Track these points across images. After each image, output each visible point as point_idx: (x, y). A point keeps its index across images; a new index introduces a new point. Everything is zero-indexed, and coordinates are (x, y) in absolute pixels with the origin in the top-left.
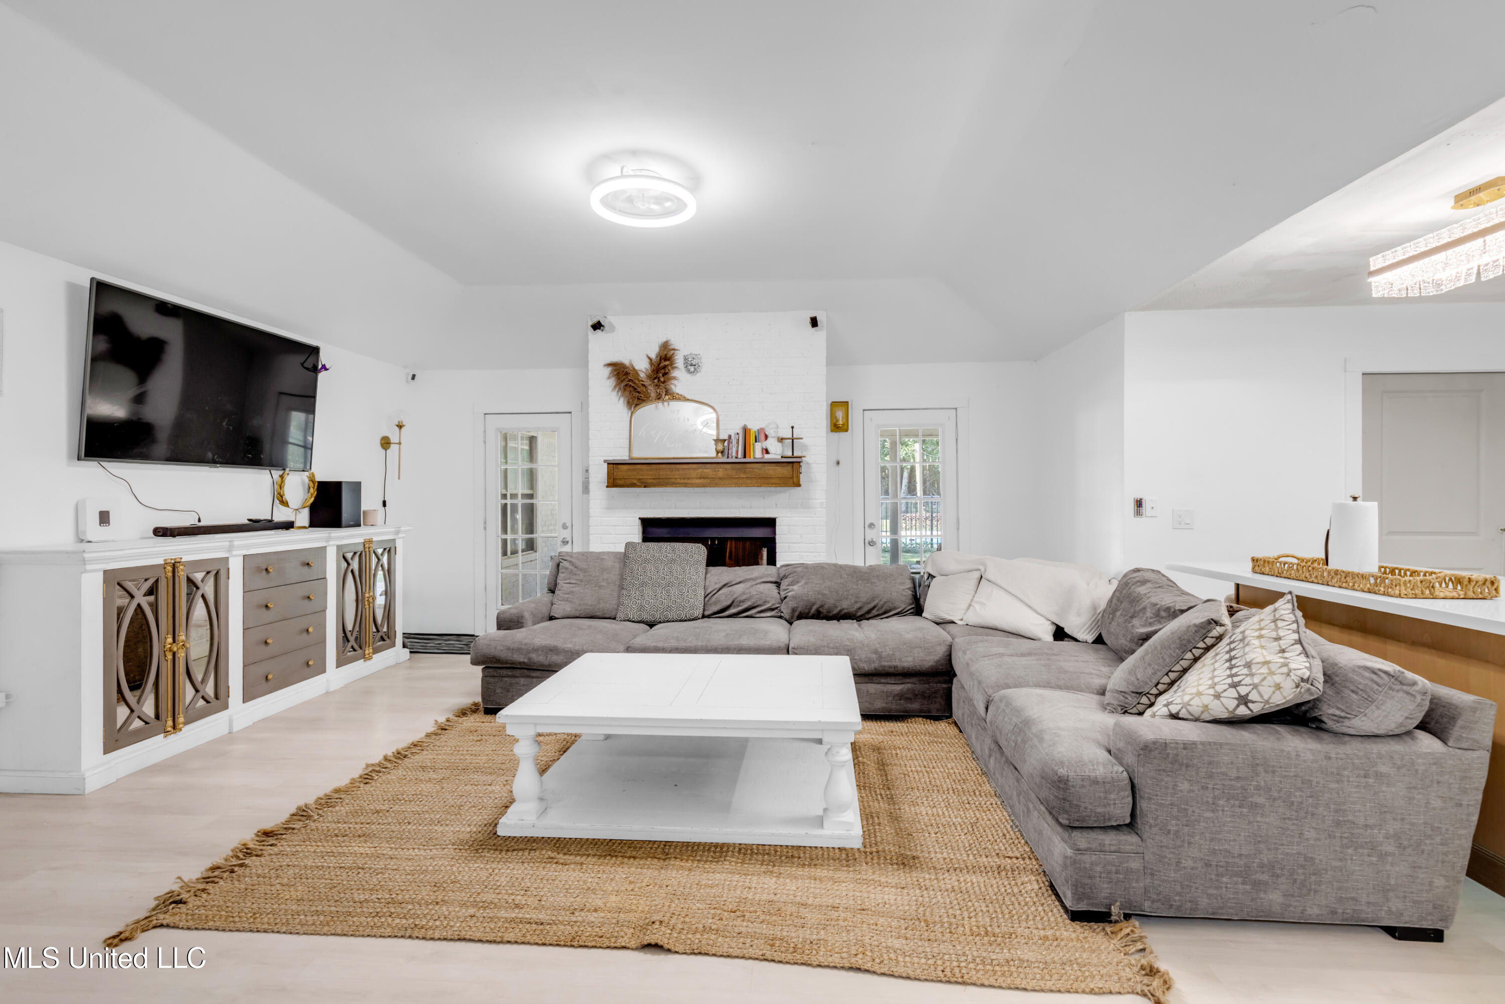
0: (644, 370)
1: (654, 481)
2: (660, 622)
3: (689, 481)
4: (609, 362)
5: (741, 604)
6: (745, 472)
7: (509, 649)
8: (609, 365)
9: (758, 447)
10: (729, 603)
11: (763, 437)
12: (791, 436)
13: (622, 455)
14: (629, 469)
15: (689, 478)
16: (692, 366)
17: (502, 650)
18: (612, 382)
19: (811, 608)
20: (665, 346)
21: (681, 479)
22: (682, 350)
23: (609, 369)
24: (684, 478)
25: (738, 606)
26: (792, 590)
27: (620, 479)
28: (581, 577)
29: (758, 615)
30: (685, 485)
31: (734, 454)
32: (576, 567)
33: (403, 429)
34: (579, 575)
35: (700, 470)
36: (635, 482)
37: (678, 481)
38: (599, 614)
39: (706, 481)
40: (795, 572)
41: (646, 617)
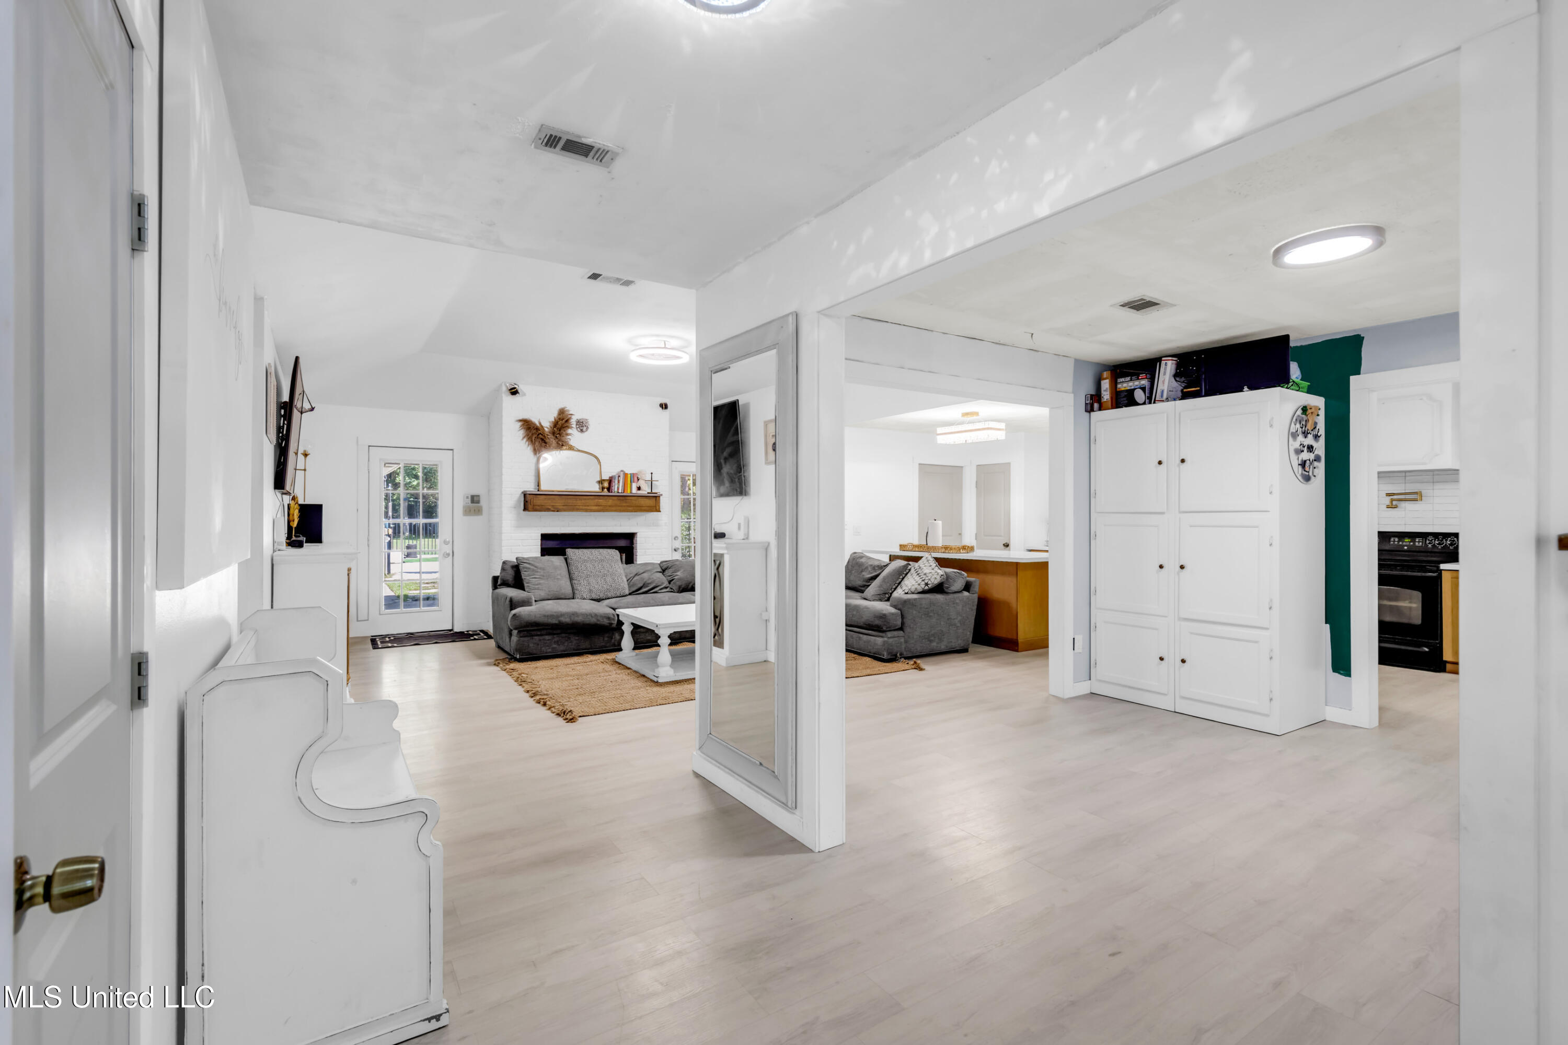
0: (549, 427)
1: (564, 507)
2: (603, 599)
3: (588, 508)
4: (521, 418)
5: (649, 585)
6: (626, 502)
7: (545, 616)
8: (520, 421)
9: (634, 486)
10: (642, 585)
11: (636, 479)
12: (650, 479)
13: (531, 488)
14: (545, 499)
15: (588, 506)
16: (582, 426)
17: (540, 617)
18: (522, 433)
19: (689, 586)
20: (562, 412)
21: (582, 506)
22: (576, 414)
23: (520, 424)
24: (585, 506)
25: (648, 586)
26: (677, 575)
27: (539, 506)
28: (542, 574)
29: (660, 591)
30: (586, 511)
31: (616, 490)
32: (536, 567)
33: (308, 457)
34: (540, 572)
35: (596, 500)
36: (550, 507)
37: (581, 507)
38: (563, 597)
39: (599, 508)
40: (675, 565)
41: (594, 596)
